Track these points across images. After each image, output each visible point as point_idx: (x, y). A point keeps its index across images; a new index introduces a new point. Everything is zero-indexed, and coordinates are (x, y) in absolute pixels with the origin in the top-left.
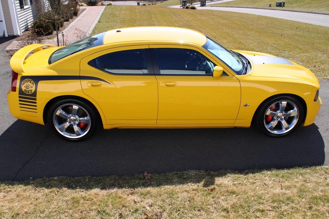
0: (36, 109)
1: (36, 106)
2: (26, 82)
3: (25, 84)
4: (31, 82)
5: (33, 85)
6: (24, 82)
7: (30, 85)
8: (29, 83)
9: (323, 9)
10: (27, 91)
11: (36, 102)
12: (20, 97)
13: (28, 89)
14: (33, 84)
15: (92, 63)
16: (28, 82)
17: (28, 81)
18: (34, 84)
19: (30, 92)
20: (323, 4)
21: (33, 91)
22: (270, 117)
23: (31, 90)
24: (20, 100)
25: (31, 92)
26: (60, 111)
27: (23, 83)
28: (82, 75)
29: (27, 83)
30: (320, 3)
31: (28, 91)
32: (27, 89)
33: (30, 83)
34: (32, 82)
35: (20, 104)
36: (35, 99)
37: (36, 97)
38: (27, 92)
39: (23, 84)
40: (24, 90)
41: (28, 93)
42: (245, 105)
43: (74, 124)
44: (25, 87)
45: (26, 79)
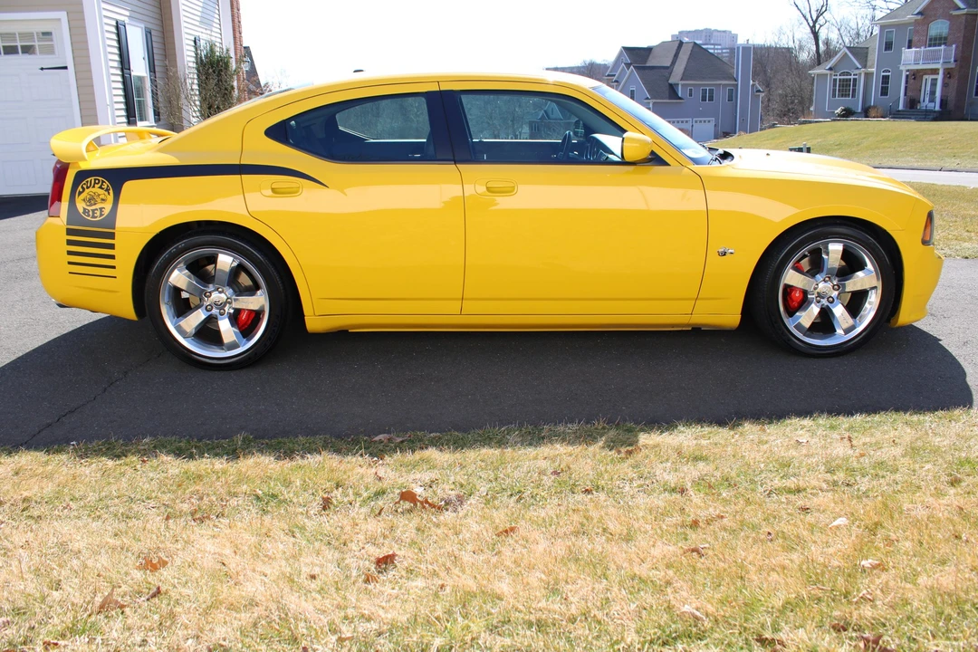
0: (114, 267)
1: (112, 257)
2: (88, 188)
3: (87, 191)
4: (102, 184)
5: (109, 193)
6: (82, 187)
7: (99, 195)
8: (96, 190)
9: (909, 158)
10: (91, 213)
11: (114, 245)
12: (70, 232)
13: (94, 207)
14: (107, 190)
15: (279, 132)
16: (94, 187)
17: (95, 183)
18: (111, 191)
19: (98, 213)
20: (908, 149)
21: (106, 212)
22: (797, 295)
23: (101, 209)
24: (70, 243)
25: (101, 215)
26: (180, 271)
27: (80, 189)
28: (247, 160)
29: (91, 189)
30: (900, 146)
31: (93, 211)
32: (91, 205)
33: (101, 187)
34: (105, 187)
35: (70, 253)
36: (112, 236)
37: (114, 229)
38: (89, 216)
39: (80, 193)
40: (81, 211)
41: (93, 217)
42: (720, 250)
43: (222, 314)
44: (84, 200)
45: (89, 179)
